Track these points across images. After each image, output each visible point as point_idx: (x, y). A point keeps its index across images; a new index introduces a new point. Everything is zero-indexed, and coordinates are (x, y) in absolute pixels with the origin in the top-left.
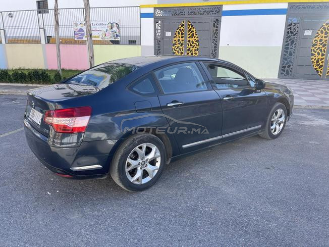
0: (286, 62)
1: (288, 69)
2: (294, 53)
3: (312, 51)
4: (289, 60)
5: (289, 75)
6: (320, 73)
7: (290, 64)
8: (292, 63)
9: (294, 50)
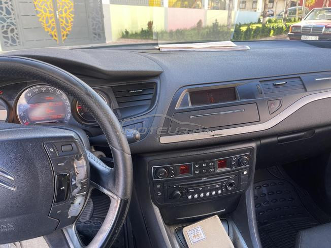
0: (5, 24)
1: (12, 35)
2: (12, 10)
3: (35, 8)
4: (9, 21)
5: (17, 44)
6: (54, 38)
7: (13, 27)
8: (15, 26)
9: (11, 5)
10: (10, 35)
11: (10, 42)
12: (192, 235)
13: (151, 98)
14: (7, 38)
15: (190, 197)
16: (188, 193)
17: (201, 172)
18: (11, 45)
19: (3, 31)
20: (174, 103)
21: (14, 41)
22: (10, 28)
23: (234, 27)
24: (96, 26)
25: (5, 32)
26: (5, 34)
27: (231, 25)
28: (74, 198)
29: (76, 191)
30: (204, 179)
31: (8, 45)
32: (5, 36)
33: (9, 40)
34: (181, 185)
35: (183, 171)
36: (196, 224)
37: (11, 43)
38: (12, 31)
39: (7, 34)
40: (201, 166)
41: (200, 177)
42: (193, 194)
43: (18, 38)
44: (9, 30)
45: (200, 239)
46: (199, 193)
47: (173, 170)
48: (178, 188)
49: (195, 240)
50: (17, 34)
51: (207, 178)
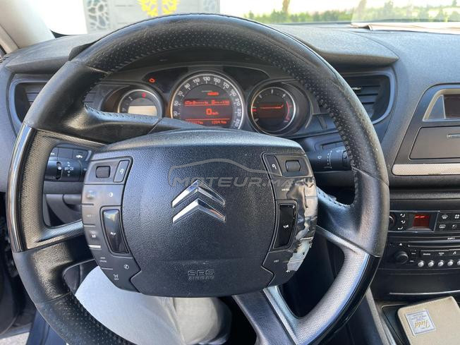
10: (98, 13)
11: (97, 23)
12: (414, 321)
13: (373, 101)
14: (94, 18)
15: (422, 264)
16: (420, 257)
17: (448, 227)
18: (98, 27)
19: (90, 8)
20: (420, 111)
21: (102, 22)
22: (99, 4)
23: (419, 11)
24: (209, 4)
25: (92, 10)
26: (92, 12)
27: (412, 7)
28: (298, 243)
29: (301, 233)
30: (451, 239)
31: (95, 28)
32: (93, 15)
33: (96, 20)
34: (410, 244)
35: (418, 223)
36: (419, 305)
37: (100, 26)
38: (101, 8)
39: (94, 12)
40: (451, 217)
41: (445, 236)
42: (427, 260)
43: (107, 19)
44: (97, 7)
45: (426, 329)
46: (437, 260)
47: (403, 219)
48: (405, 248)
49: (419, 329)
50: (107, 13)
51: (456, 239)
